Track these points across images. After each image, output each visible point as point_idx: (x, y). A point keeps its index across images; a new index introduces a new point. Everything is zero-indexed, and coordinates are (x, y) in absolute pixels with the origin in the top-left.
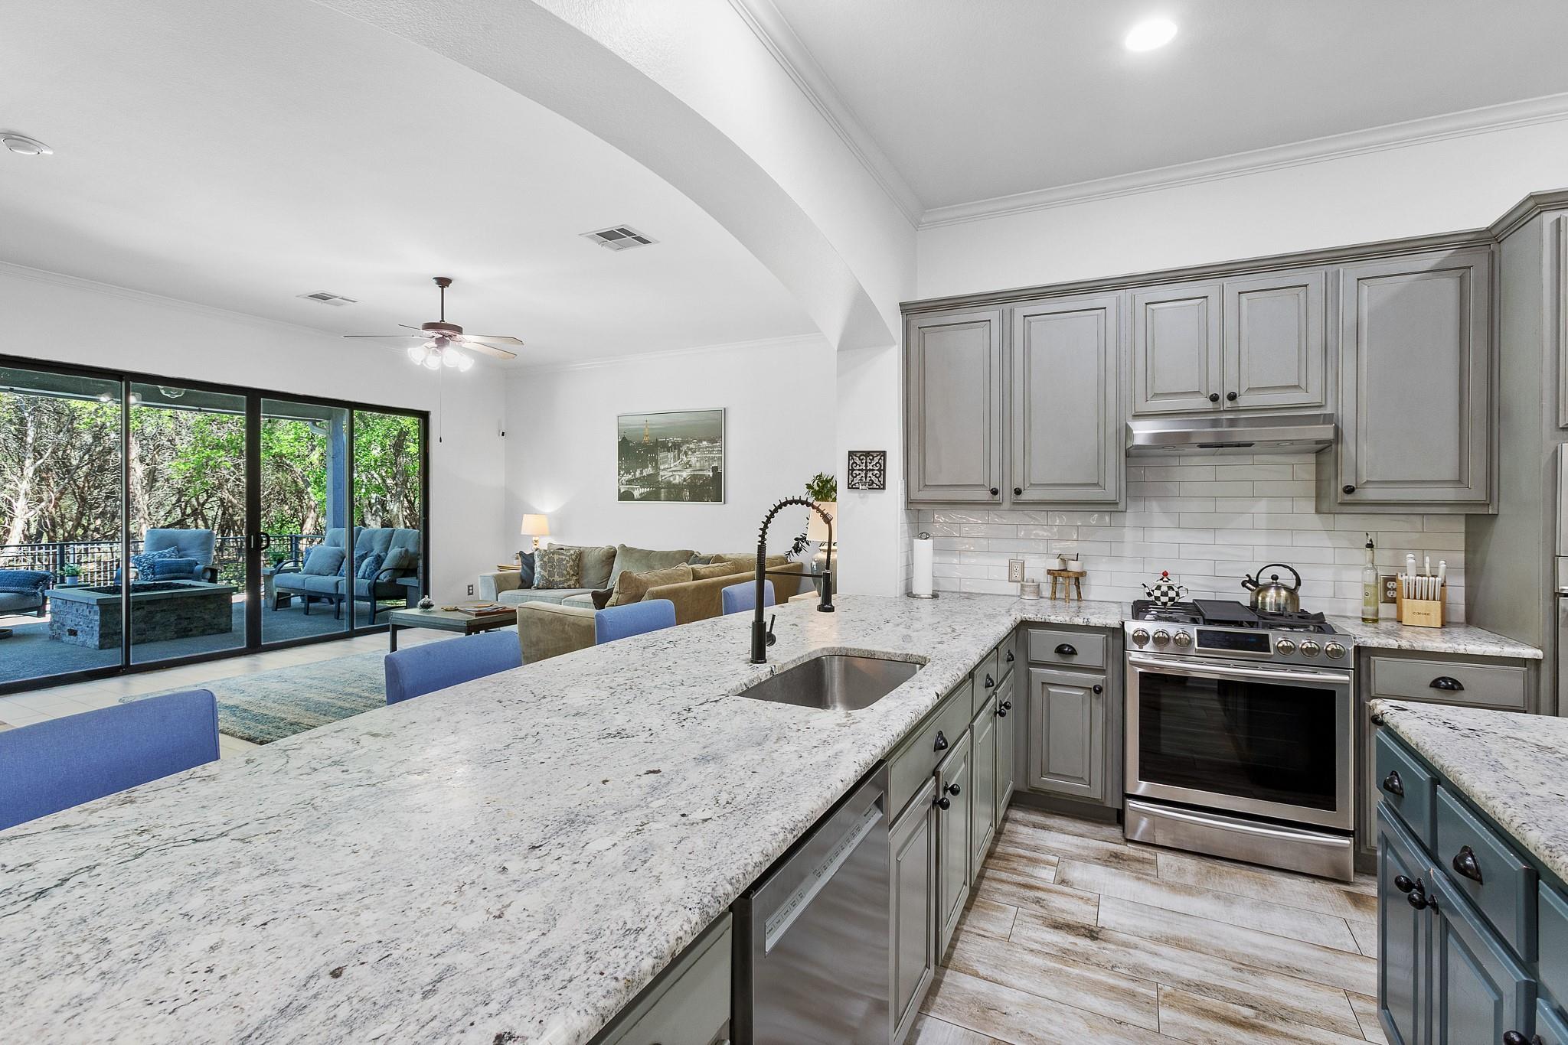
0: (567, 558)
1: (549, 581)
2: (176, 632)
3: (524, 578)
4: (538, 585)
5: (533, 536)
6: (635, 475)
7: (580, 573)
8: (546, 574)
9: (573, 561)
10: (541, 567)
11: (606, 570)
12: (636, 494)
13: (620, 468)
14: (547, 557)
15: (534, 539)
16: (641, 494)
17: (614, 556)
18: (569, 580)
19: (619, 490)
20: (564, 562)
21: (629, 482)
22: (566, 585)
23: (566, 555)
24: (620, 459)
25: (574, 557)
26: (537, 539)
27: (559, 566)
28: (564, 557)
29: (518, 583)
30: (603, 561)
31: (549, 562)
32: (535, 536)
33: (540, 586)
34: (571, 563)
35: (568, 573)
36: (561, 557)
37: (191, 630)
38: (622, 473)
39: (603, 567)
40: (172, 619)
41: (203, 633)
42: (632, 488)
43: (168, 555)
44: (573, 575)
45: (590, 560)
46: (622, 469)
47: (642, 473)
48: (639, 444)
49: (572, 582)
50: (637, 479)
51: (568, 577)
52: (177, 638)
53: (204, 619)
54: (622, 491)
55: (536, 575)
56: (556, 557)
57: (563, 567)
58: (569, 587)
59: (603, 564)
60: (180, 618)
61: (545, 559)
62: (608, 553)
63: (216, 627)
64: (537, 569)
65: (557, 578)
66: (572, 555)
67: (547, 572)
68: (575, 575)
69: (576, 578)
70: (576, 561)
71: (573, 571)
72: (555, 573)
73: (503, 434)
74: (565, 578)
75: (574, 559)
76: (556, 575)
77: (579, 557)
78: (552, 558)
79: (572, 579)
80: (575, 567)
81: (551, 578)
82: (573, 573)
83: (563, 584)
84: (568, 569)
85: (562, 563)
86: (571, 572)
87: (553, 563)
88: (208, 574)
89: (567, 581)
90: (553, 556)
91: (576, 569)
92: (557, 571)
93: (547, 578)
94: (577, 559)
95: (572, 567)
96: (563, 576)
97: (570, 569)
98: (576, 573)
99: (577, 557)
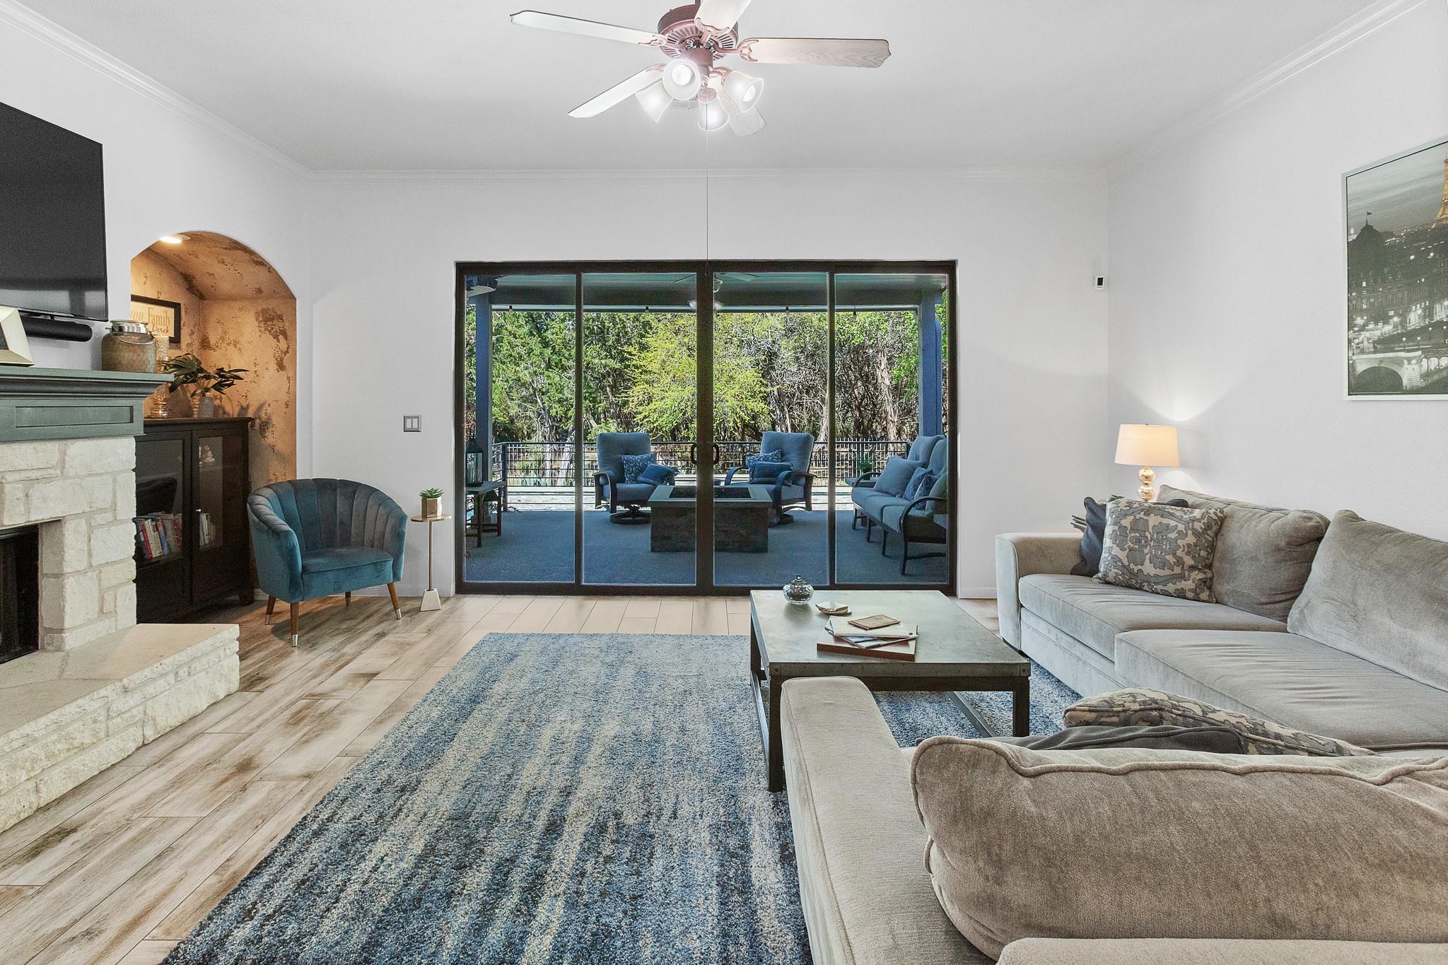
0: (1181, 527)
1: (1131, 572)
3: (1084, 553)
4: (1105, 575)
5: (1142, 467)
6: (1403, 323)
7: (1216, 564)
8: (1122, 555)
9: (1195, 533)
10: (1115, 538)
11: (1285, 574)
12: (1410, 373)
13: (1352, 311)
14: (1131, 518)
15: (1142, 472)
16: (1425, 376)
17: (1319, 539)
18: (1182, 577)
19: (1351, 367)
20: (1173, 535)
21: (1385, 344)
22: (1171, 587)
23: (1180, 519)
24: (1353, 284)
25: (1198, 526)
26: (1149, 472)
27: (1157, 541)
28: (1173, 523)
29: (1074, 561)
30: (1278, 549)
31: (1132, 530)
32: (1146, 468)
33: (1111, 578)
34: (1191, 539)
35: (1180, 562)
36: (1165, 521)
37: (728, 544)
38: (1359, 321)
39: (1278, 562)
41: (740, 550)
42: (1393, 360)
43: (770, 458)
44: (1192, 568)
45: (1241, 539)
46: (1361, 312)
47: (1429, 312)
48: (1417, 236)
49: (1188, 585)
50: (1411, 335)
51: (1178, 570)
53: (741, 534)
54: (1361, 368)
55: (1104, 555)
56: (1153, 520)
57: (1166, 546)
58: (1181, 595)
59: (1280, 556)
61: (1126, 522)
62: (1297, 529)
63: (753, 544)
64: (1107, 542)
65: (1149, 569)
66: (1193, 520)
67: (1130, 550)
68: (1200, 570)
69: (1201, 576)
70: (1206, 536)
71: (1194, 558)
72: (1148, 556)
73: (1100, 281)
74: (1169, 572)
75: (1201, 531)
76: (1148, 560)
77: (1215, 528)
78: (1142, 522)
79: (1190, 576)
80: (1200, 550)
81: (1140, 567)
82: (1192, 562)
83: (1164, 583)
84: (1179, 553)
85: (1169, 535)
86: (1189, 561)
87: (1147, 534)
88: (803, 481)
89: (1175, 578)
90: (1145, 518)
91: (1203, 553)
92: (1151, 553)
93: (1129, 565)
94: (1208, 532)
95: (1190, 550)
96: (1164, 566)
97: (1184, 553)
98: (1203, 564)
99: (1208, 526)
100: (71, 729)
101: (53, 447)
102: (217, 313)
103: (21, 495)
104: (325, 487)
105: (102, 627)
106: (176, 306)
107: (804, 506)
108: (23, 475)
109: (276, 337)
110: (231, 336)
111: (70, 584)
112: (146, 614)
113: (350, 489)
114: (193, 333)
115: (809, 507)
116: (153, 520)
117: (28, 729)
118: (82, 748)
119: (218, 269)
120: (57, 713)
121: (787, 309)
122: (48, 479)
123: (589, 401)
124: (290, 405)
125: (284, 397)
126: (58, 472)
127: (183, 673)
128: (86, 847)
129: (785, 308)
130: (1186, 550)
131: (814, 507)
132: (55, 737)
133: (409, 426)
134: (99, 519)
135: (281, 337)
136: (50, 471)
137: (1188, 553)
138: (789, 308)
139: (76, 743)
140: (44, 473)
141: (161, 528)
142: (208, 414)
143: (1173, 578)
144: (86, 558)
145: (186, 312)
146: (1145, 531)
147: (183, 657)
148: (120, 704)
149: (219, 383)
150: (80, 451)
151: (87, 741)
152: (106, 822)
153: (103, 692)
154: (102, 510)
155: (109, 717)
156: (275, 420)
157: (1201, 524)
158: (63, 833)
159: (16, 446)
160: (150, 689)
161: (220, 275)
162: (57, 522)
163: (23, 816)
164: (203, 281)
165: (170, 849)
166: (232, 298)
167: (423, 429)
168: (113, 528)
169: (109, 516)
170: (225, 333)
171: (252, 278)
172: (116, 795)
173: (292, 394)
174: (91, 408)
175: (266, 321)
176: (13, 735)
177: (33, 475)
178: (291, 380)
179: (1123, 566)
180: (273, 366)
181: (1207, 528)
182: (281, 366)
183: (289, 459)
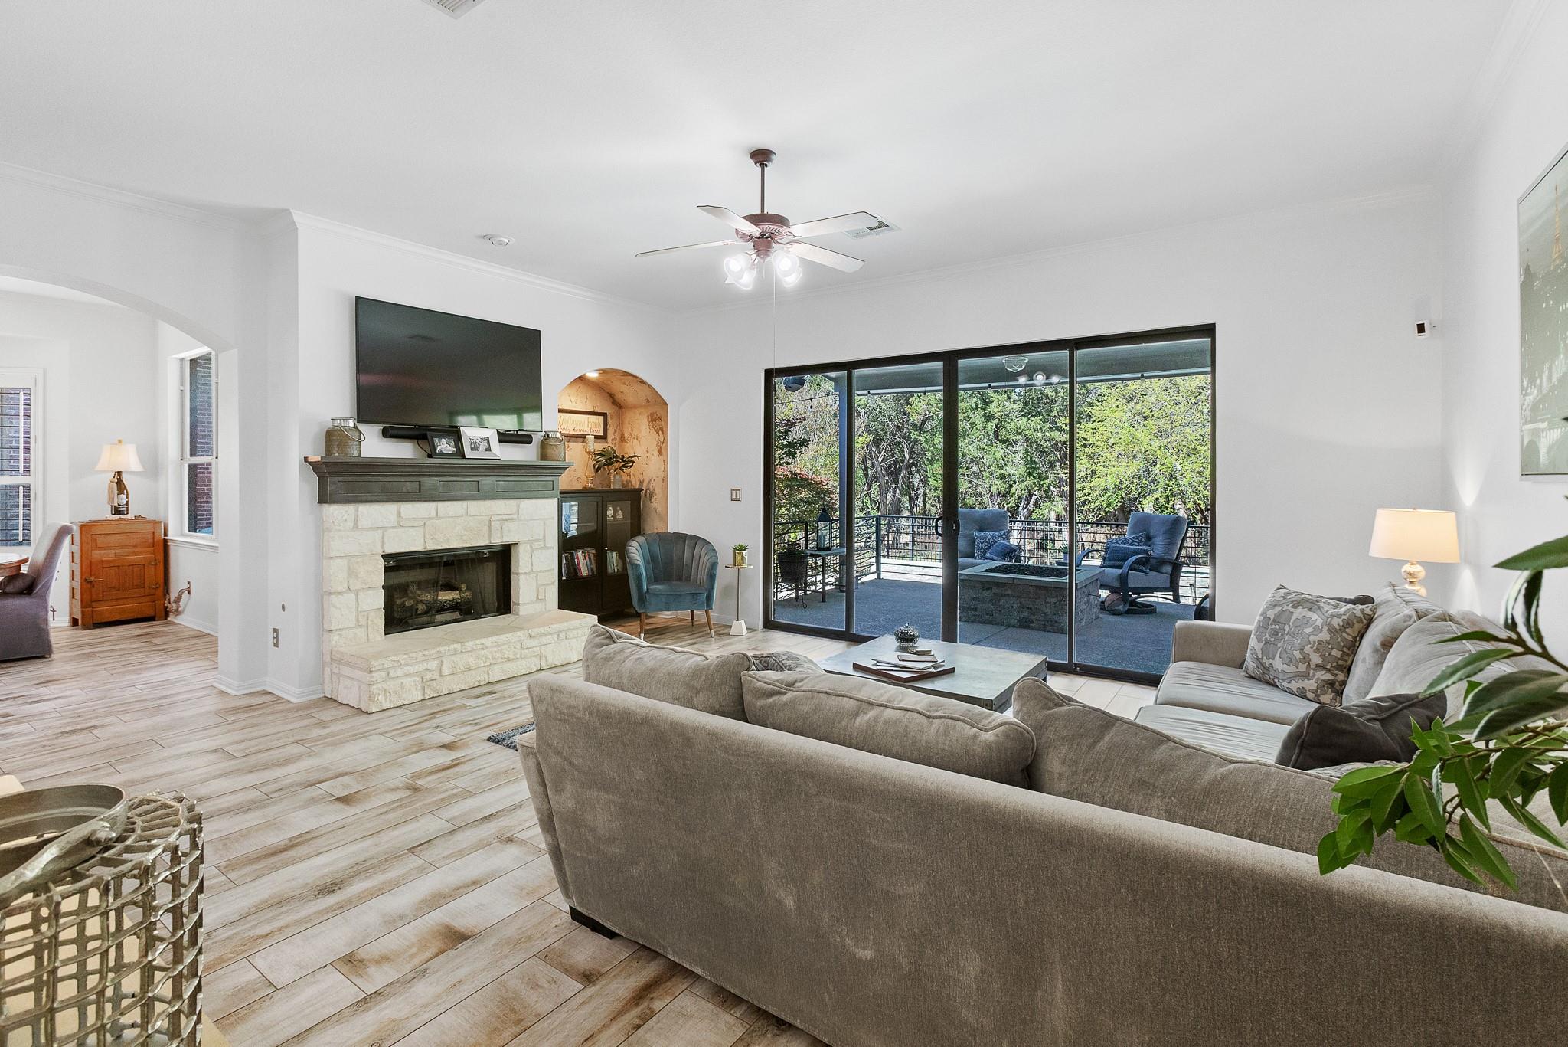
0: (1320, 623)
1: (1263, 665)
2: (1018, 621)
5: (1406, 562)
7: (1350, 667)
8: (1258, 648)
10: (1257, 629)
14: (1280, 609)
18: (1306, 676)
19: (1522, 441)
20: (1308, 631)
22: (1294, 685)
25: (1337, 624)
27: (1293, 636)
28: (1315, 617)
31: (1276, 621)
32: (1411, 563)
33: (1252, 672)
34: (1325, 636)
35: (1306, 659)
36: (1309, 614)
37: (1032, 622)
40: (1015, 606)
41: (1044, 629)
44: (1320, 667)
49: (1310, 684)
51: (1302, 668)
52: (1020, 627)
53: (1045, 613)
56: (1298, 613)
57: (1298, 642)
58: (1302, 694)
60: (1022, 607)
61: (1274, 613)
63: (1056, 625)
65: (1278, 664)
66: (1333, 616)
67: (1266, 643)
68: (1329, 671)
69: (1328, 677)
70: (1344, 634)
71: (1322, 656)
72: (1280, 650)
73: (1421, 328)
74: (1295, 669)
75: (1338, 628)
76: (1278, 655)
77: (1357, 626)
78: (1288, 613)
79: (1314, 675)
80: (1332, 649)
81: (1271, 661)
82: (1319, 661)
83: (1289, 680)
84: (1307, 649)
85: (1305, 630)
86: (1316, 659)
87: (1287, 628)
88: (1169, 569)
89: (1298, 676)
90: (1292, 610)
91: (1336, 653)
92: (1283, 647)
93: (1262, 658)
94: (1347, 630)
95: (1319, 647)
96: (1290, 662)
97: (1312, 650)
98: (1335, 664)
99: (1348, 623)
100: (503, 647)
101: (513, 502)
102: (629, 416)
103: (499, 528)
104: (681, 538)
105: (539, 607)
106: (604, 415)
107: (1171, 598)
108: (500, 517)
109: (658, 433)
110: (635, 433)
111: (522, 578)
112: (563, 605)
113: (693, 542)
114: (615, 431)
115: (1176, 599)
116: (583, 552)
117: (484, 641)
118: (508, 660)
119: (623, 388)
120: (497, 637)
121: (1142, 376)
122: (511, 520)
123: (1034, 477)
124: (665, 480)
125: (661, 474)
126: (516, 517)
127: (562, 636)
128: (495, 699)
129: (1140, 375)
130: (1315, 647)
131: (1183, 601)
132: (496, 649)
133: (734, 497)
134: (536, 545)
135: (660, 432)
136: (512, 516)
137: (1317, 650)
138: (1145, 375)
139: (506, 656)
140: (510, 517)
141: (587, 558)
142: (618, 486)
143: (1296, 676)
144: (530, 566)
145: (611, 418)
146: (1285, 624)
147: (561, 626)
148: (528, 643)
149: (623, 466)
150: (527, 505)
151: (511, 657)
152: (506, 693)
153: (518, 633)
154: (538, 540)
155: (522, 649)
156: (657, 491)
157: (1340, 620)
158: (491, 693)
159: (496, 501)
160: (544, 640)
161: (628, 393)
162: (516, 544)
163: (482, 683)
164: (619, 397)
165: (520, 707)
166: (635, 407)
167: (742, 499)
168: (544, 551)
169: (541, 544)
170: (632, 430)
171: (643, 393)
172: (518, 685)
173: (666, 472)
174: (533, 481)
175: (652, 421)
176: (478, 642)
177: (504, 517)
178: (665, 462)
179: (1258, 659)
180: (656, 453)
181: (1345, 625)
182: (660, 453)
183: (664, 519)
